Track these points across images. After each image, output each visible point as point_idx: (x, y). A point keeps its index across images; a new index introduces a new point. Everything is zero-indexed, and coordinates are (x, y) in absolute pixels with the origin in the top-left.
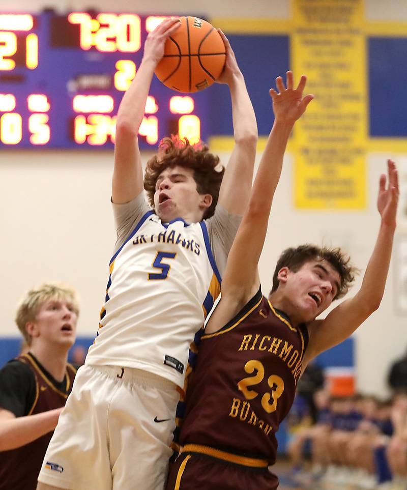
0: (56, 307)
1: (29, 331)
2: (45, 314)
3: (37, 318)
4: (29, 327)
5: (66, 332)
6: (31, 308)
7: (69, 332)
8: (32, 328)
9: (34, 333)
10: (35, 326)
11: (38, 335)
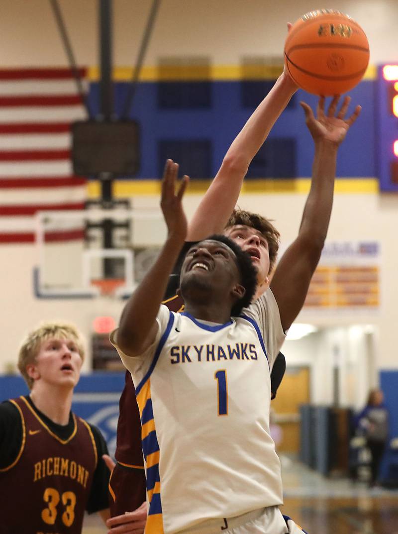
0: (56, 346)
1: (30, 374)
2: (46, 354)
3: (36, 359)
4: (30, 370)
5: (66, 371)
6: (30, 349)
7: (70, 371)
8: (33, 371)
9: (35, 375)
10: (36, 369)
11: (39, 378)
